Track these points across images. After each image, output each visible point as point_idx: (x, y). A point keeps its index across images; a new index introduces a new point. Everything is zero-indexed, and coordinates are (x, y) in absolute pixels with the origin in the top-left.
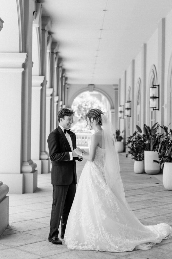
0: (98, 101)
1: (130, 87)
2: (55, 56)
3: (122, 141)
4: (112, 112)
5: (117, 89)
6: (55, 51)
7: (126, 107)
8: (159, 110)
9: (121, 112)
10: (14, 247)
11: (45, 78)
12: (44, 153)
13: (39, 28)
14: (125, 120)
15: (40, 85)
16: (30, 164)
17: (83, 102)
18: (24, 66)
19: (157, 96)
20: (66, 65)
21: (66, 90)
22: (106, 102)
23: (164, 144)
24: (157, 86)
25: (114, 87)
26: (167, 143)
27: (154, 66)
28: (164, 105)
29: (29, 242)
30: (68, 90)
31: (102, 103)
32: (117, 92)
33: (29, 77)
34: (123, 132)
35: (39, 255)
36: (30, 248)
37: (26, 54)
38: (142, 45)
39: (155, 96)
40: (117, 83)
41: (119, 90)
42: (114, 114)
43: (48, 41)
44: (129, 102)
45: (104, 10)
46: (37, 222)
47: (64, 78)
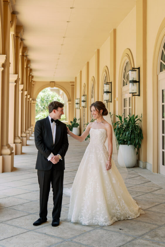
0: (57, 95)
1: (85, 84)
2: (25, 58)
3: (78, 127)
4: (69, 104)
5: (73, 85)
6: (25, 55)
7: (82, 100)
8: (111, 102)
9: (77, 104)
10: (2, 222)
11: (18, 76)
12: (18, 138)
13: (14, 35)
14: (81, 110)
15: (14, 82)
16: (8, 148)
17: (45, 96)
18: (4, 66)
19: (110, 91)
20: (33, 66)
21: (32, 86)
22: (63, 96)
23: (119, 130)
24: (109, 83)
25: (71, 84)
26: (121, 129)
27: (107, 66)
28: (116, 98)
29: (14, 217)
30: (33, 86)
31: (60, 96)
32: (74, 87)
33: (7, 75)
34: (79, 120)
35: (26, 229)
36: (16, 222)
37: (5, 56)
38: (96, 50)
39: (108, 91)
40: (74, 80)
41: (75, 87)
42: (71, 105)
43: (20, 45)
44: (84, 95)
45: (67, 22)
46: (19, 198)
47: (31, 76)
